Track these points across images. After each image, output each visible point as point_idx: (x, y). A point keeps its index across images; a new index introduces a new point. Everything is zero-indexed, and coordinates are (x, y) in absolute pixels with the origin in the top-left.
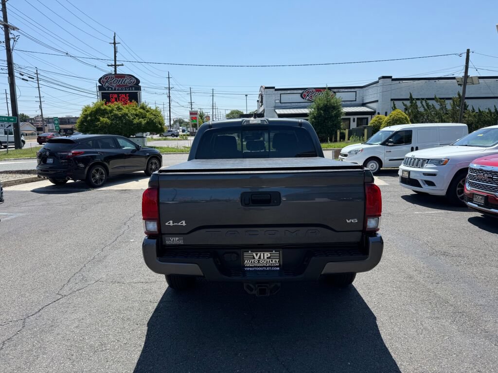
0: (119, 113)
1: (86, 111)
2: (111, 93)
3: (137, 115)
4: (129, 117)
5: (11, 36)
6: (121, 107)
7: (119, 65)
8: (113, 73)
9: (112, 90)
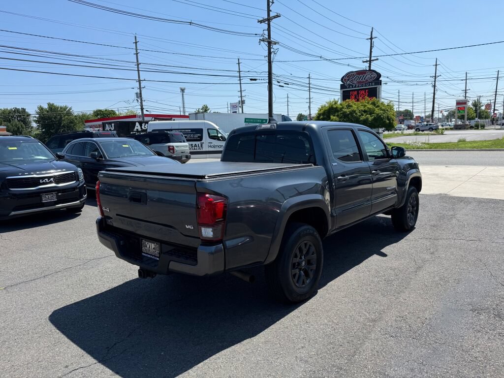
0: (348, 111)
1: (320, 110)
2: (351, 90)
3: (365, 111)
4: (356, 114)
5: (272, 50)
6: (351, 104)
7: (373, 60)
8: (368, 69)
9: (353, 88)
